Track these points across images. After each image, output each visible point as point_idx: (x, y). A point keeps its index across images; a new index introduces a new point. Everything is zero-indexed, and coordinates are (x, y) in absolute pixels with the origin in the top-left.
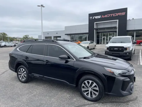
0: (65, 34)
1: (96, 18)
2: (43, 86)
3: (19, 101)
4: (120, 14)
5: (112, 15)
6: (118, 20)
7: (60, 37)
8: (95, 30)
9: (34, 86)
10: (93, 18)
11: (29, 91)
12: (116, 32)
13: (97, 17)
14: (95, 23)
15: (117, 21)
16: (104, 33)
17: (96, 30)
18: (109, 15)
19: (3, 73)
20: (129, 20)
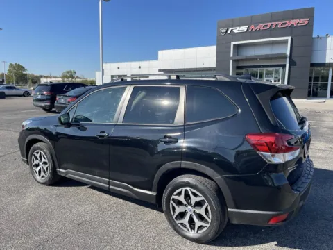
0: (160, 70)
1: (235, 31)
4: (295, 22)
5: (274, 23)
6: (289, 38)
12: (284, 66)
13: (238, 28)
14: (232, 43)
15: (287, 40)
18: (269, 24)
20: (318, 37)
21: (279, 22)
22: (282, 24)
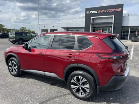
0: (62, 28)
1: (92, 13)
4: (116, 10)
5: (108, 10)
10: (90, 13)
13: (94, 11)
14: (91, 18)
16: (100, 28)
18: (106, 10)
20: (125, 16)
21: (110, 10)
22: (111, 10)
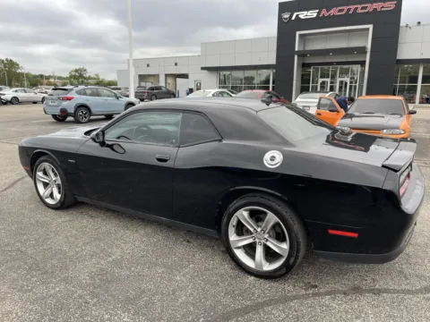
0: (203, 68)
1: (301, 16)
2: (142, 232)
3: (66, 280)
4: (378, 6)
7: (185, 76)
8: (296, 57)
9: (113, 231)
10: (293, 18)
11: (97, 247)
12: (363, 63)
13: (305, 13)
14: (298, 33)
15: (368, 29)
16: (326, 67)
17: (298, 56)
18: (346, 8)
19: (12, 185)
20: (407, 26)
21: (359, 6)
22: (362, 8)
